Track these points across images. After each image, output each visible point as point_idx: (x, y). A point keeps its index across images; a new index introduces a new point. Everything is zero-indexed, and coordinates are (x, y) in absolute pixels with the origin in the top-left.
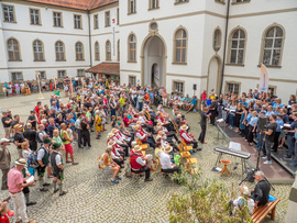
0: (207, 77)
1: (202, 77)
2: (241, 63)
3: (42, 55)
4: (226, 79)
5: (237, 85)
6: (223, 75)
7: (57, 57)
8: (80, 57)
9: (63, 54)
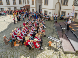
0: (55, 9)
1: (53, 9)
2: (67, 5)
3: (9, 3)
4: (62, 10)
5: (65, 12)
6: (60, 9)
7: (14, 3)
8: (20, 3)
9: (15, 2)
